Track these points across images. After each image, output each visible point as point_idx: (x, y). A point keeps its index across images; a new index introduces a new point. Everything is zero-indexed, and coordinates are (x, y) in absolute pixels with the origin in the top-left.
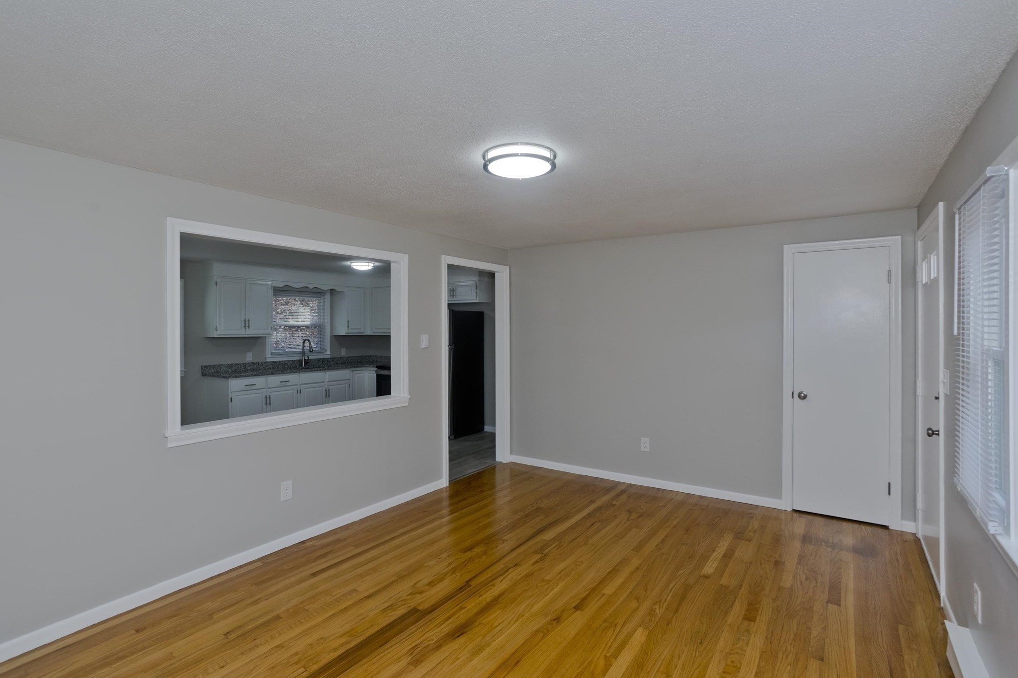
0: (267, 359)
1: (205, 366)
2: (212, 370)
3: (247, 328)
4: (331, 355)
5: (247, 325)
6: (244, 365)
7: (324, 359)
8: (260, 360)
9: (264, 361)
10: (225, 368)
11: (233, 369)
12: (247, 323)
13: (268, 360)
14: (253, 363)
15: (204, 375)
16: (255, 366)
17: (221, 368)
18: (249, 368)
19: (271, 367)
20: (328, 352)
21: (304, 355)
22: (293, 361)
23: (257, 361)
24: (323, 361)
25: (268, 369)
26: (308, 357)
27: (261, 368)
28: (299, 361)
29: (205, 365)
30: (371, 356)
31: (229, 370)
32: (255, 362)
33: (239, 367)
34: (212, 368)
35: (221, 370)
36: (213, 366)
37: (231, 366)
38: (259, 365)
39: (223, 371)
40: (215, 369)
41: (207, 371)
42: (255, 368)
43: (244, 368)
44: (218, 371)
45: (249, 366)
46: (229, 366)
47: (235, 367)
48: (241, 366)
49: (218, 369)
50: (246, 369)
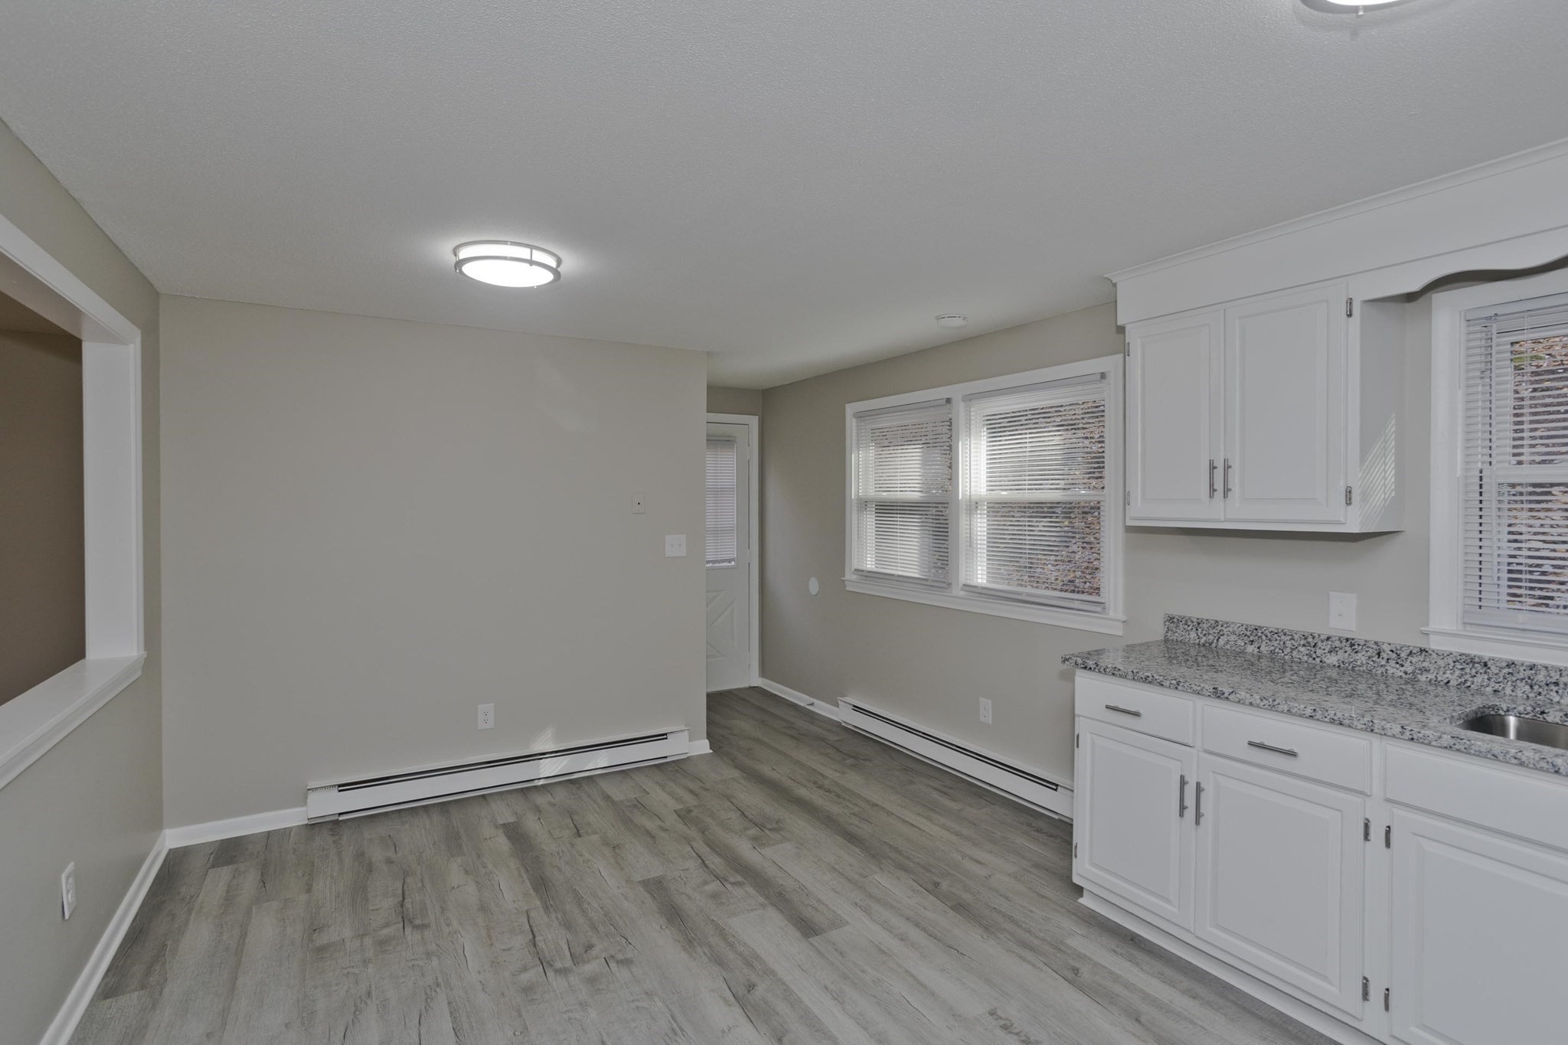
0: (1432, 637)
2: (1193, 635)
6: (1310, 641)
8: (1394, 634)
9: (1418, 643)
10: (1233, 638)
11: (1264, 649)
13: (1435, 644)
14: (1351, 643)
16: (1361, 658)
17: (1220, 635)
18: (1332, 659)
19: (1454, 677)
23: (1372, 637)
25: (1435, 683)
27: (1394, 670)
29: (1174, 613)
31: (1250, 649)
32: (1359, 636)
33: (1288, 644)
34: (1190, 628)
35: (1222, 642)
36: (1195, 623)
37: (1254, 633)
38: (1379, 654)
39: (1228, 647)
40: (1201, 635)
41: (1177, 634)
42: (1359, 663)
43: (1309, 655)
44: (1211, 644)
45: (1330, 652)
46: (1248, 633)
47: (1270, 640)
48: (1296, 644)
49: (1211, 637)
50: (1318, 660)
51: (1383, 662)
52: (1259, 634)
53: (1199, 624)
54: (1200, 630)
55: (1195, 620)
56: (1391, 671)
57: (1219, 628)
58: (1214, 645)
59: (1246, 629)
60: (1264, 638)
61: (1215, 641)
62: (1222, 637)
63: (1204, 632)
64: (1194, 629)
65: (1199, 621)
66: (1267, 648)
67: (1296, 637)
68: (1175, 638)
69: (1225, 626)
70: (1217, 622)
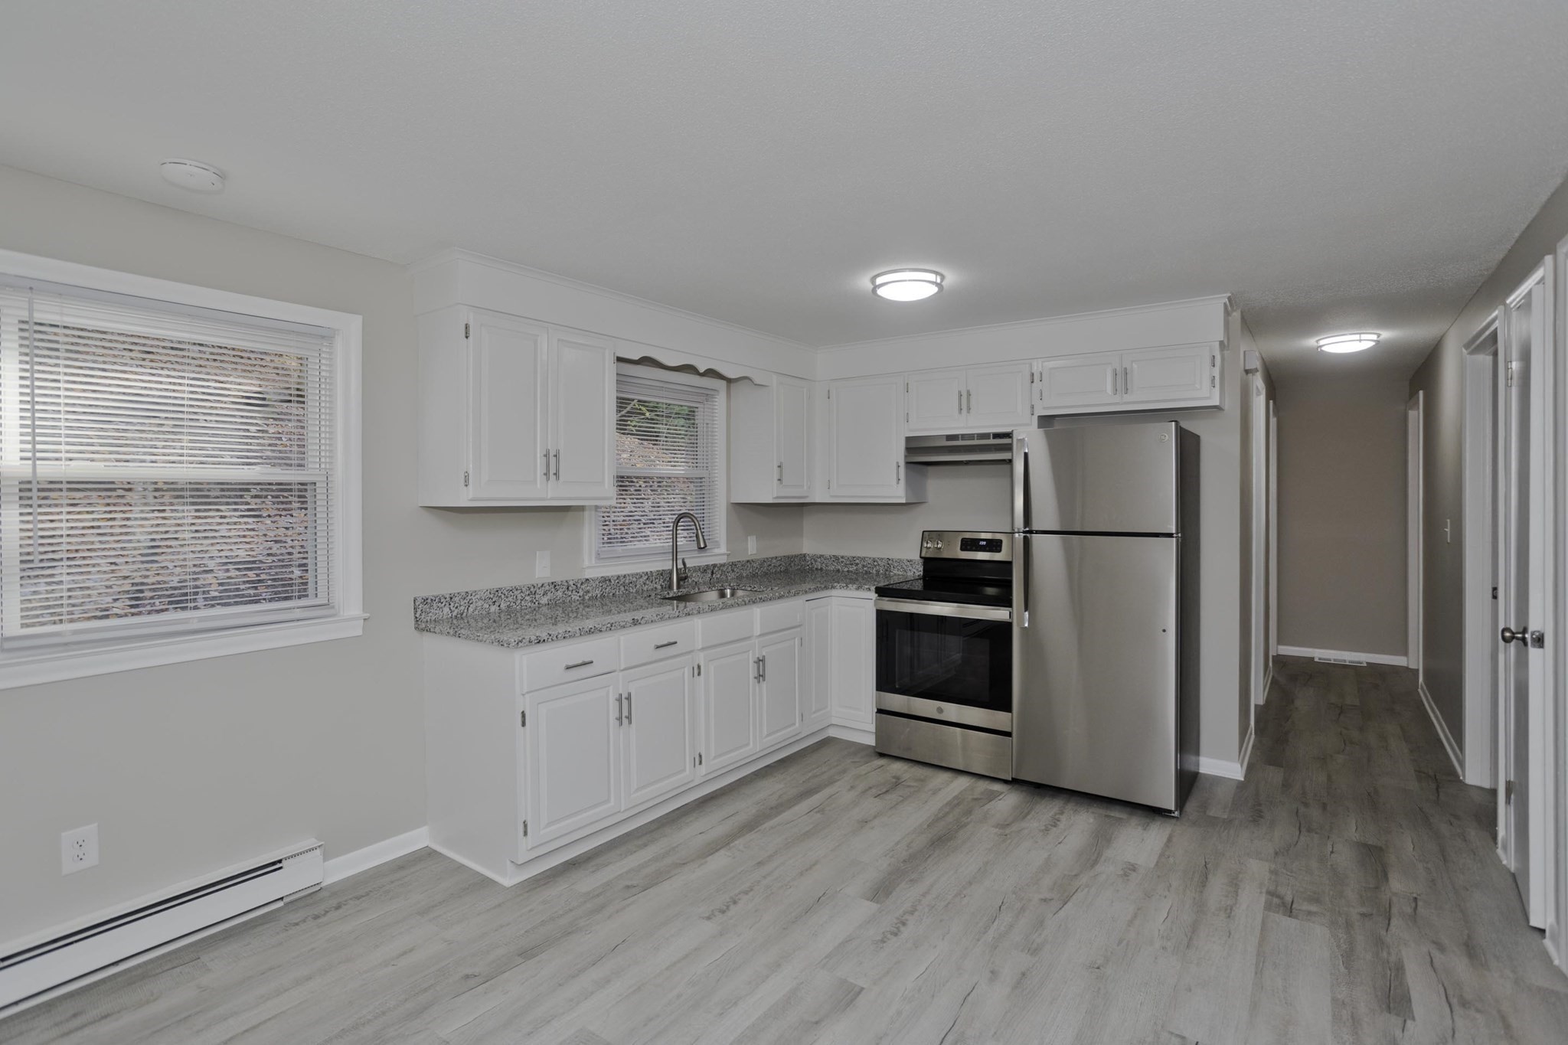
1: (425, 601)
2: (446, 610)
3: (552, 477)
4: (728, 555)
5: (553, 470)
6: (532, 590)
7: (715, 566)
8: (574, 573)
9: (583, 576)
10: (480, 603)
11: (503, 606)
12: (553, 460)
13: (589, 575)
14: (554, 585)
15: (421, 626)
16: (560, 593)
17: (470, 603)
18: (544, 600)
19: (598, 592)
20: (723, 549)
21: (675, 559)
22: (649, 576)
23: (564, 579)
24: (712, 573)
25: (590, 599)
26: (684, 564)
27: (575, 597)
28: (661, 573)
29: (425, 595)
30: (804, 555)
31: (493, 608)
32: (558, 579)
33: (519, 597)
34: (443, 604)
35: (471, 610)
36: (448, 599)
37: (496, 595)
38: (568, 589)
39: (476, 612)
40: (453, 609)
41: (430, 614)
42: (558, 598)
43: (532, 601)
44: (462, 614)
45: (544, 595)
46: (492, 596)
47: (507, 597)
48: (523, 595)
49: (462, 608)
50: (537, 603)
51: (570, 593)
52: (500, 594)
53: (451, 598)
54: (452, 604)
55: (448, 596)
56: (573, 597)
57: (469, 597)
58: (465, 614)
59: (490, 593)
60: (503, 596)
61: (466, 611)
62: (471, 606)
63: (456, 605)
64: (447, 604)
65: (452, 596)
66: (505, 605)
67: (524, 590)
68: (429, 618)
69: (473, 594)
70: (467, 592)
